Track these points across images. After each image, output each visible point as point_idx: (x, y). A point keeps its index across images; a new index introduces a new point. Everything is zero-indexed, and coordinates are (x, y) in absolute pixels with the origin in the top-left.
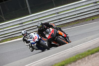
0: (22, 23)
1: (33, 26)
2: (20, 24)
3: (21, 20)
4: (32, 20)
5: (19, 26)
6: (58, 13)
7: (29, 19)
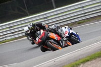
0: (46, 18)
1: (57, 21)
2: (44, 18)
3: (45, 14)
4: (57, 15)
5: (43, 20)
6: (83, 7)
7: (53, 14)
